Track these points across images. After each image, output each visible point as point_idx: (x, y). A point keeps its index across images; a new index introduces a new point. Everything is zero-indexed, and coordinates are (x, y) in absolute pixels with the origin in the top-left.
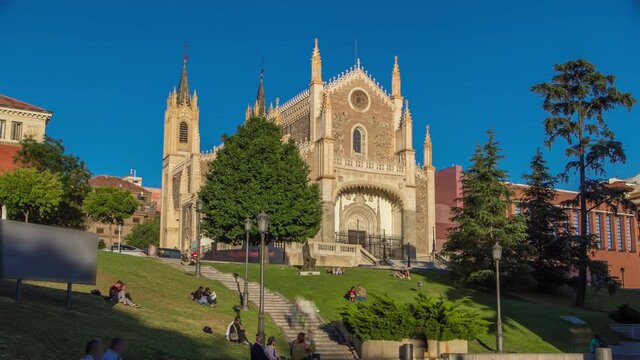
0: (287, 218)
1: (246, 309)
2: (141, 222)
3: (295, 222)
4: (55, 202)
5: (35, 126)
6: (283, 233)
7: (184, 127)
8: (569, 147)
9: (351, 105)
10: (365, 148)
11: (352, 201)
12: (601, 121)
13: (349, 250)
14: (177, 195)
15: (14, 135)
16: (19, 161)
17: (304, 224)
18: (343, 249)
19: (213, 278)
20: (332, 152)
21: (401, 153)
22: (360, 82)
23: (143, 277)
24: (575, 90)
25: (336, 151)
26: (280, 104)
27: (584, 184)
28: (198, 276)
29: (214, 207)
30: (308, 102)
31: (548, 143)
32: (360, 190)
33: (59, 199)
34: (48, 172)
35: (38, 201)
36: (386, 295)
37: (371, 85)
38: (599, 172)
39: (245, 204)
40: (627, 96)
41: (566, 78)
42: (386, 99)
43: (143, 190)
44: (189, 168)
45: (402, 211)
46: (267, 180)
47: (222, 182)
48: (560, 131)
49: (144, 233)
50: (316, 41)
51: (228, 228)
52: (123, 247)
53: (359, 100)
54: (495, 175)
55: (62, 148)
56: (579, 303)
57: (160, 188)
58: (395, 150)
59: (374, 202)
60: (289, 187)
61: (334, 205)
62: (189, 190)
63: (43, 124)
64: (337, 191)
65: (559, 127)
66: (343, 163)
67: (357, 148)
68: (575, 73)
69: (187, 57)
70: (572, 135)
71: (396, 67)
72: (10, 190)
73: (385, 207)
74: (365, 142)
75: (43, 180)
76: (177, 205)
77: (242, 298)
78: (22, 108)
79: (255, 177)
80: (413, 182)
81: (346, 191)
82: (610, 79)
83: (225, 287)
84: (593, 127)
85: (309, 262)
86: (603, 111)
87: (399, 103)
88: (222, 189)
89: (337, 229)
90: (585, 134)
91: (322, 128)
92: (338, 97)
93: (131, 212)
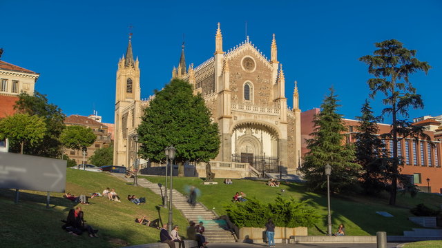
0: (196, 147)
1: (166, 207)
2: (101, 148)
3: (201, 149)
4: (41, 136)
5: (27, 84)
6: (194, 156)
7: (130, 82)
8: (386, 97)
9: (243, 68)
10: (252, 97)
11: (243, 133)
12: (407, 81)
13: (240, 166)
14: (125, 129)
15: (14, 89)
16: (17, 109)
17: (208, 150)
18: (236, 166)
19: (145, 186)
20: (229, 100)
21: (277, 100)
22: (249, 52)
23: (99, 186)
24: (389, 60)
25: (232, 99)
26: (194, 68)
27: (395, 123)
28: (135, 185)
29: (147, 139)
30: (213, 66)
31: (372, 96)
32: (248, 125)
33: (44, 134)
34: (36, 116)
35: (30, 135)
36: (255, 198)
37: (256, 54)
38: (405, 115)
39: (168, 137)
40: (424, 64)
41: (383, 52)
42: (267, 63)
43: (102, 125)
44: (133, 110)
45: (278, 140)
46: (183, 121)
47: (152, 122)
48: (379, 87)
49: (103, 155)
50: (219, 24)
51: (157, 153)
52: (87, 166)
53: (248, 64)
54: (334, 117)
55: (46, 100)
56: (392, 203)
57: (114, 123)
58: (273, 98)
59: (259, 134)
60: (197, 126)
61: (231, 136)
62: (133, 125)
63: (33, 82)
64: (233, 126)
65: (379, 85)
66: (237, 108)
67: (247, 97)
68: (389, 48)
69: (131, 34)
70: (388, 90)
71: (274, 41)
72: (11, 128)
73: (266, 137)
74: (252, 93)
75: (33, 122)
76: (125, 136)
77: (163, 199)
78: (19, 71)
79: (175, 119)
80: (285, 120)
81: (240, 127)
82: (413, 52)
83: (153, 193)
84: (402, 84)
85: (211, 176)
86: (409, 73)
87: (276, 66)
88: (153, 127)
89: (233, 152)
90: (396, 89)
91: (223, 84)
92: (234, 62)
93: (92, 143)
